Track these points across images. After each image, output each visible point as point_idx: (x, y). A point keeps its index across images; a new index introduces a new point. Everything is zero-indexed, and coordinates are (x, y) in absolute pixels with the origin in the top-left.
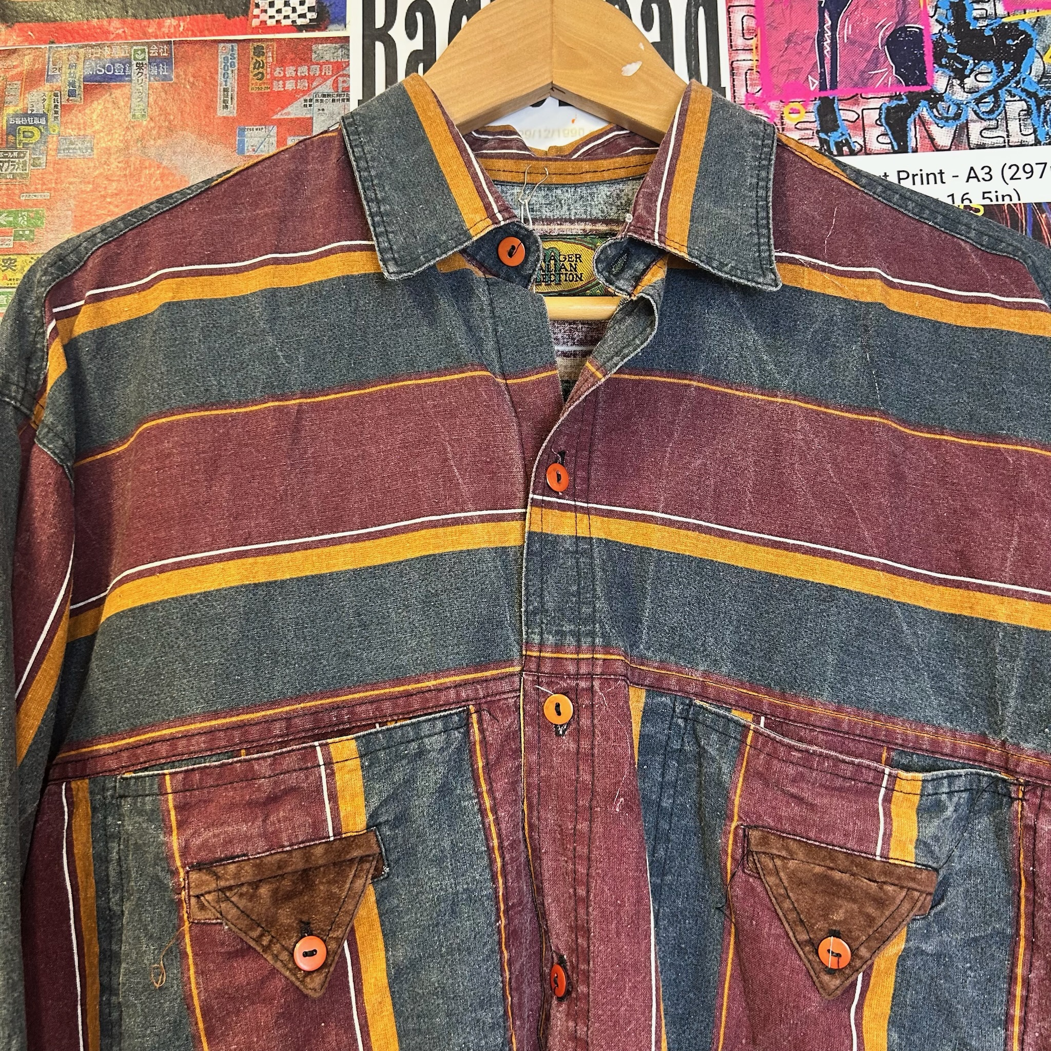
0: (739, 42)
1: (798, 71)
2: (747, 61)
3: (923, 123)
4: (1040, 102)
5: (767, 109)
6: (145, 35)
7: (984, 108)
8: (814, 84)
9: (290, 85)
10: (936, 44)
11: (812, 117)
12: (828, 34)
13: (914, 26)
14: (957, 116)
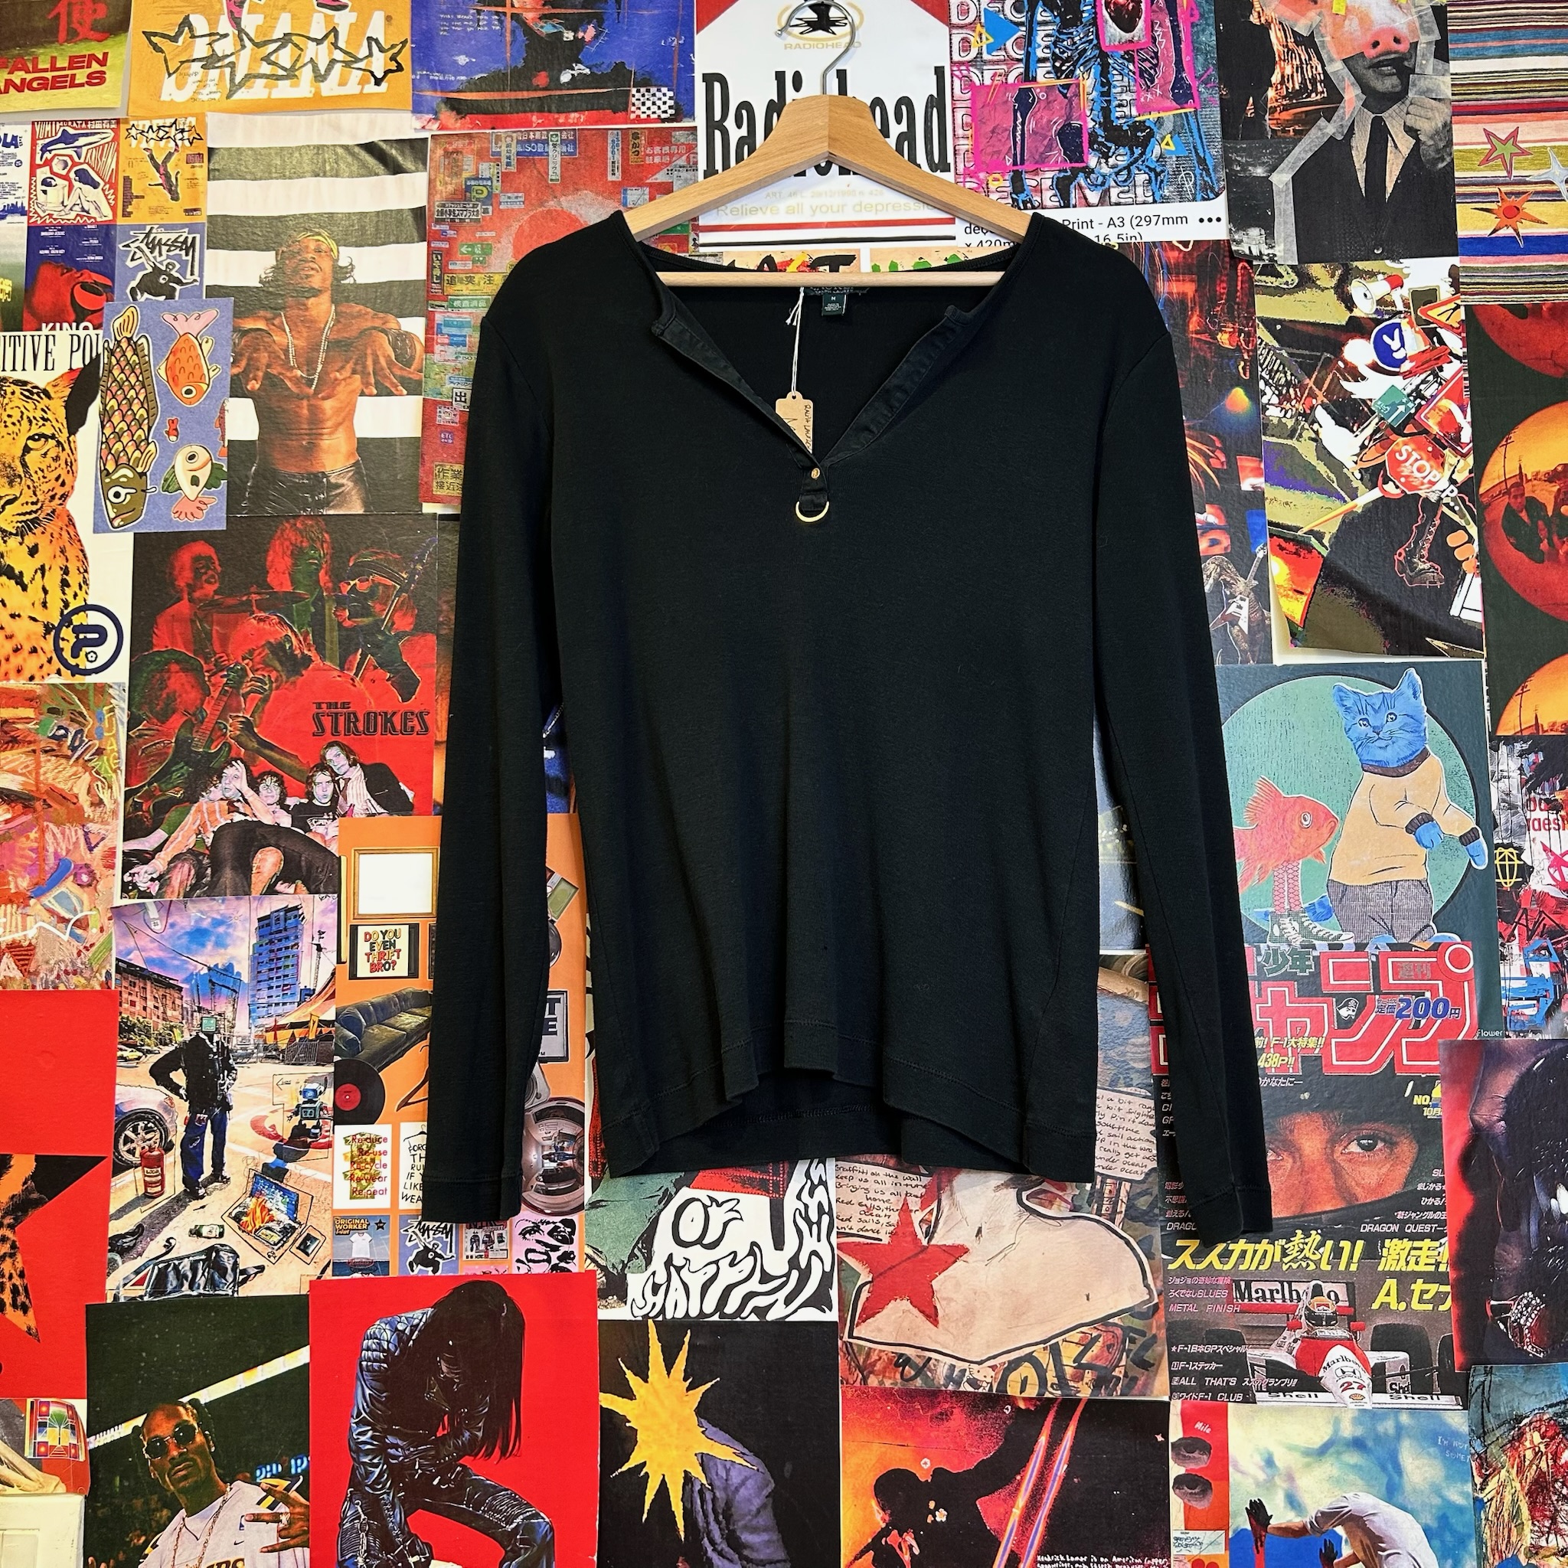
0: (960, 132)
1: (999, 152)
2: (965, 145)
3: (1081, 187)
4: (1157, 175)
5: (978, 178)
6: (557, 124)
7: (1121, 178)
8: (1009, 161)
9: (657, 160)
10: (1090, 135)
11: (1008, 183)
12: (1019, 128)
13: (1076, 123)
14: (1103, 184)
